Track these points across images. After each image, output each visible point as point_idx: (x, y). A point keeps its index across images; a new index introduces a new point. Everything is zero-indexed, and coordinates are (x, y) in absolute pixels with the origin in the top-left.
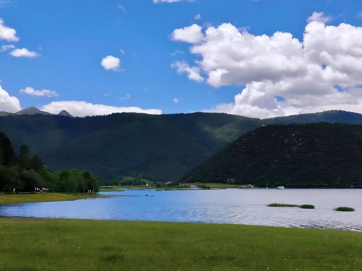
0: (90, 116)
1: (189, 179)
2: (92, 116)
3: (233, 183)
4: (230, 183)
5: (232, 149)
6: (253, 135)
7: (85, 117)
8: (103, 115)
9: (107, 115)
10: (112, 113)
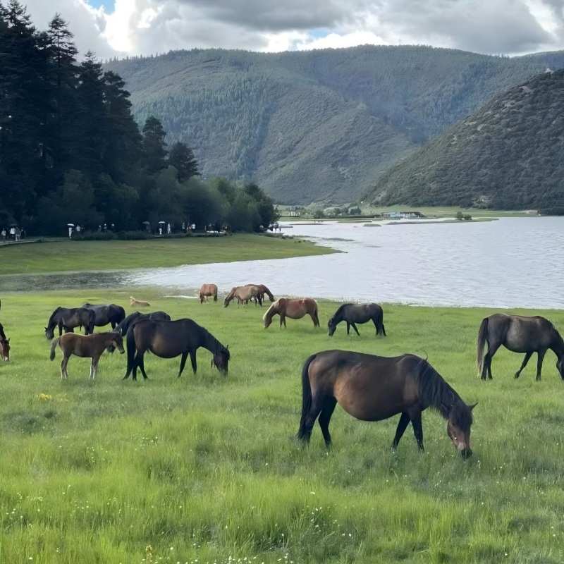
0: (119, 60)
1: (378, 199)
2: (124, 60)
3: (485, 205)
4: (480, 205)
5: (476, 126)
6: (526, 94)
7: (108, 61)
8: (150, 56)
9: (159, 55)
10: (169, 51)
